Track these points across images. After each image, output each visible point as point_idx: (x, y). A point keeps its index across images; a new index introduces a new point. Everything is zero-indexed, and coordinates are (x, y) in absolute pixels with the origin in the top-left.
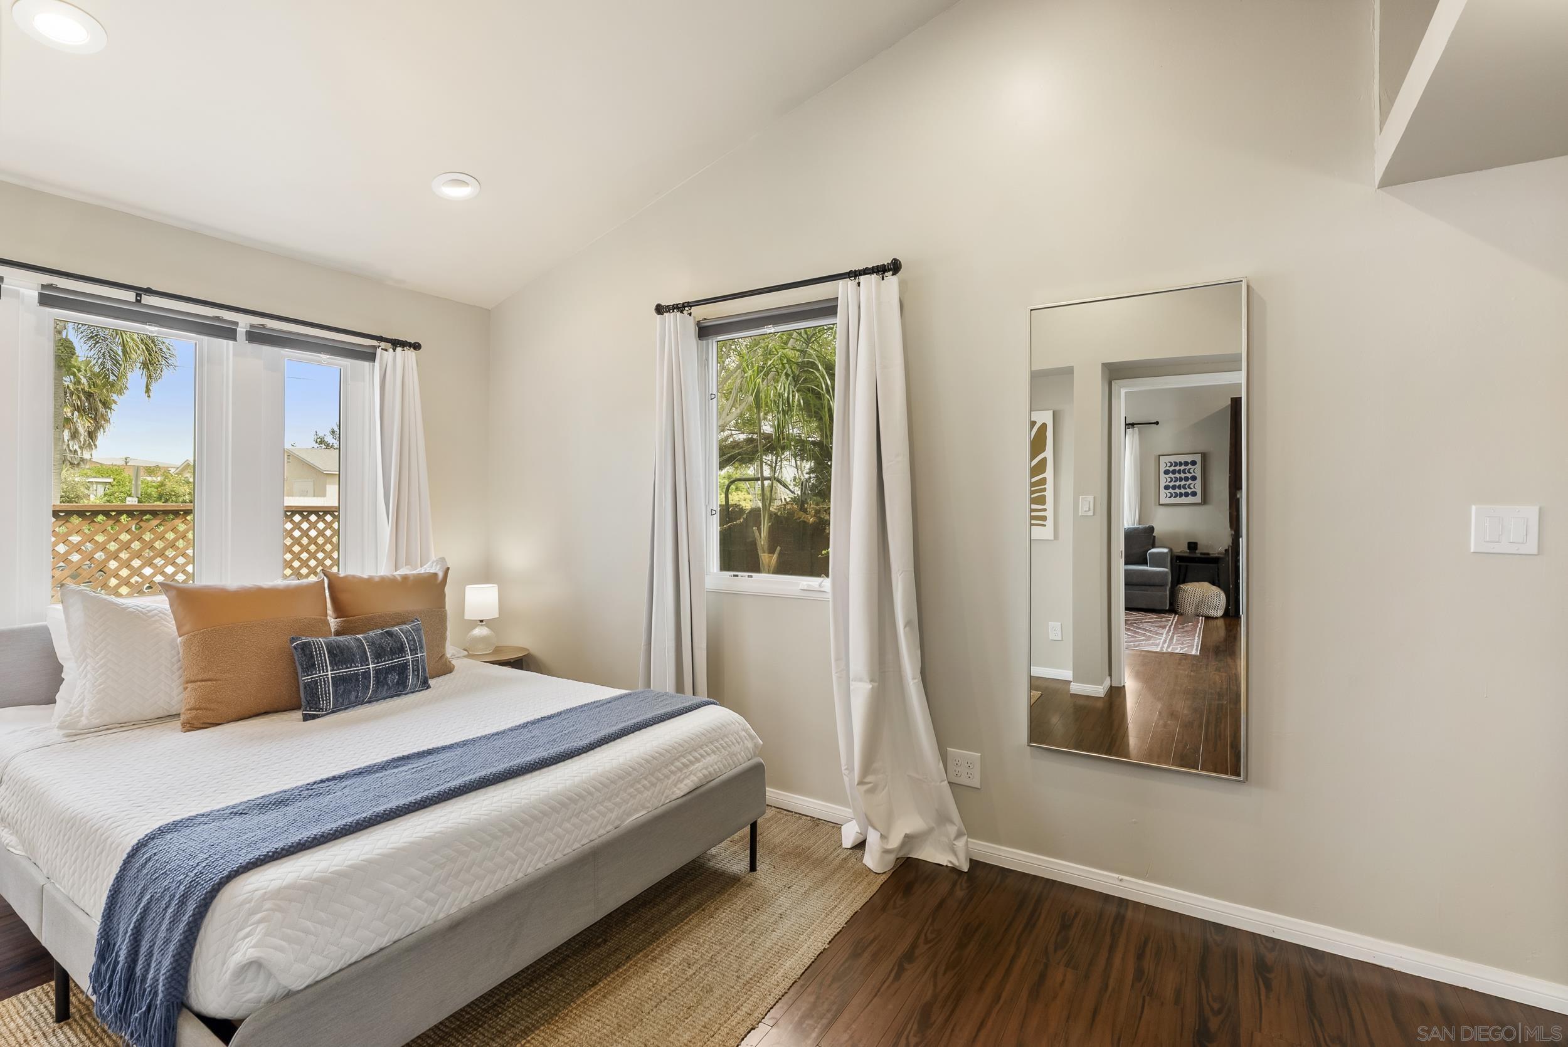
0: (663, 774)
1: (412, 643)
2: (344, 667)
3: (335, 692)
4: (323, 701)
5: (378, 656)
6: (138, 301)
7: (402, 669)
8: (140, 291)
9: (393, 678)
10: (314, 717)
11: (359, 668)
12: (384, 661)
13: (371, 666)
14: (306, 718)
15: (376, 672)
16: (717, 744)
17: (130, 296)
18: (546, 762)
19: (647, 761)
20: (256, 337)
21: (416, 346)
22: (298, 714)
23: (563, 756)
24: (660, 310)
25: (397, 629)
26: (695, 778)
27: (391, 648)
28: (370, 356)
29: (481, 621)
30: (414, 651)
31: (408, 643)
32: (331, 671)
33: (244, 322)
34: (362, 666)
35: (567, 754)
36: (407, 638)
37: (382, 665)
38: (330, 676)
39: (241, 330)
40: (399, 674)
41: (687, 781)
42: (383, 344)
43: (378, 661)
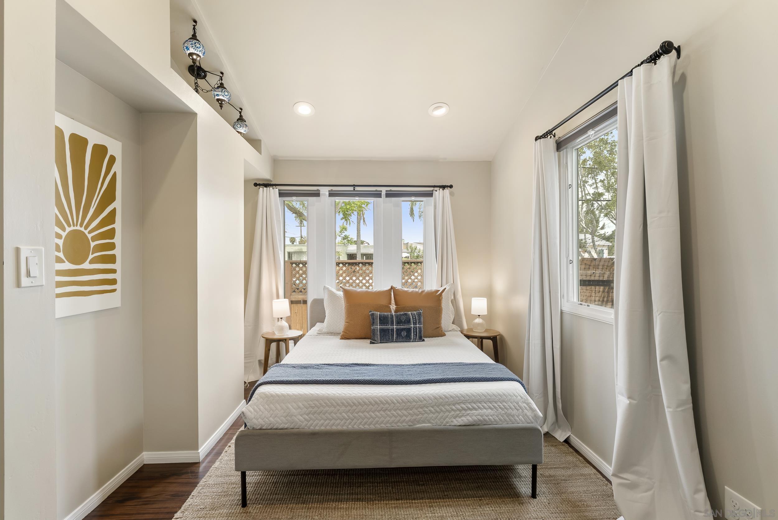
0: (445, 409)
1: (415, 320)
2: (384, 325)
3: (380, 335)
4: (376, 337)
5: (399, 323)
6: (354, 190)
7: (409, 330)
8: (354, 186)
9: (404, 334)
10: (373, 343)
11: (390, 327)
12: (400, 326)
13: (395, 327)
14: (371, 343)
15: (397, 330)
16: (496, 405)
17: (352, 188)
18: (391, 382)
20: (389, 195)
21: (451, 187)
22: (369, 341)
24: (537, 138)
25: (410, 313)
26: (470, 419)
27: (404, 321)
28: (430, 195)
29: (479, 316)
30: (415, 323)
31: (413, 320)
32: (379, 326)
33: (384, 190)
34: (391, 326)
36: (412, 317)
37: (399, 327)
38: (378, 328)
39: (383, 193)
40: (407, 332)
41: (463, 418)
42: (436, 189)
43: (398, 325)
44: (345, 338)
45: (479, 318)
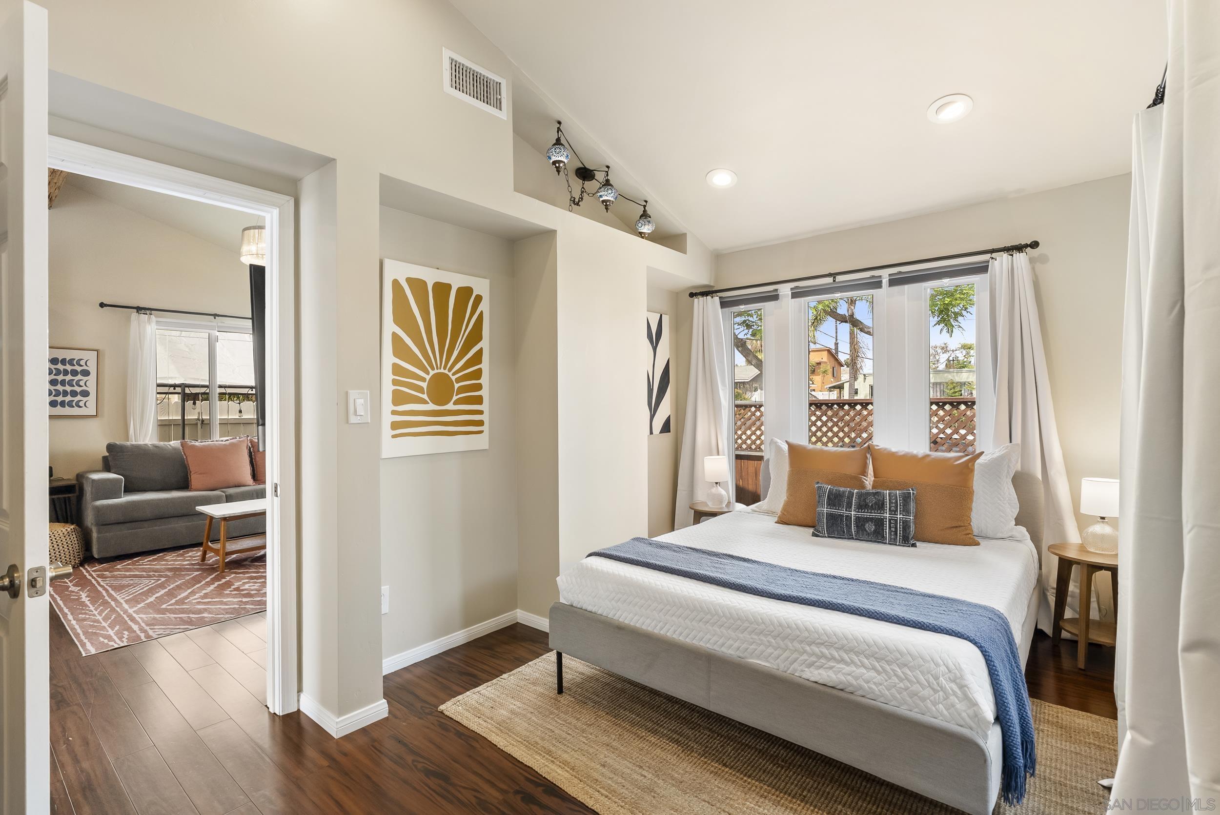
0: (793, 646)
1: (894, 505)
2: (834, 508)
3: (827, 523)
4: (820, 526)
5: (861, 507)
7: (880, 523)
8: (833, 275)
9: (870, 527)
10: (817, 536)
11: (843, 512)
12: (864, 512)
13: (853, 513)
14: (814, 535)
15: (856, 518)
17: (830, 280)
19: (781, 625)
20: (895, 282)
21: (1035, 245)
22: (811, 530)
23: (755, 590)
25: (888, 491)
27: (872, 505)
28: (983, 269)
29: (1103, 518)
30: (893, 512)
31: (889, 505)
32: (826, 508)
33: (885, 274)
34: (846, 511)
35: (758, 591)
36: (889, 500)
37: (860, 514)
38: (825, 511)
39: (885, 281)
40: (875, 525)
42: (994, 255)
43: (860, 511)
44: (782, 521)
45: (1103, 522)
